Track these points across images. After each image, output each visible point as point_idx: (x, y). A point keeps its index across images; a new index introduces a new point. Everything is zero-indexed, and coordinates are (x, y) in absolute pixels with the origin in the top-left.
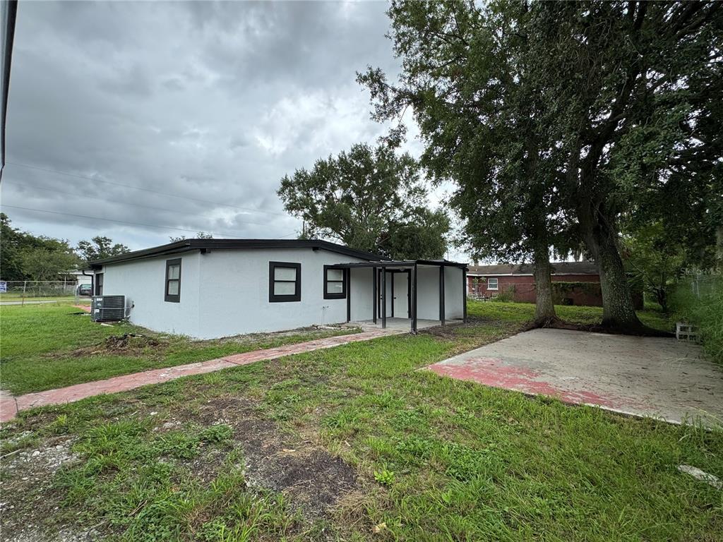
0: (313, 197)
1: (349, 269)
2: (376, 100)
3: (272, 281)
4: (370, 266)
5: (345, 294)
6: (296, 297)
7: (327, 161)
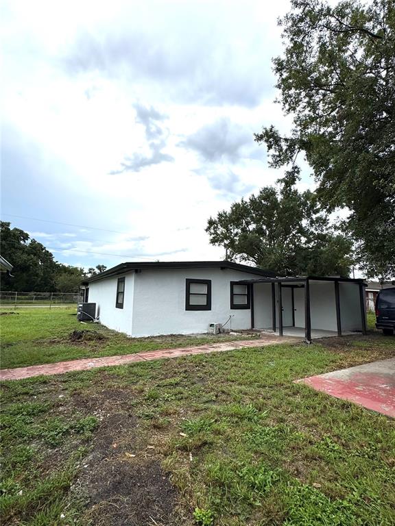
0: (232, 231)
1: (252, 285)
2: (272, 151)
3: (188, 294)
4: (270, 282)
5: (249, 306)
6: (207, 307)
7: (240, 203)
